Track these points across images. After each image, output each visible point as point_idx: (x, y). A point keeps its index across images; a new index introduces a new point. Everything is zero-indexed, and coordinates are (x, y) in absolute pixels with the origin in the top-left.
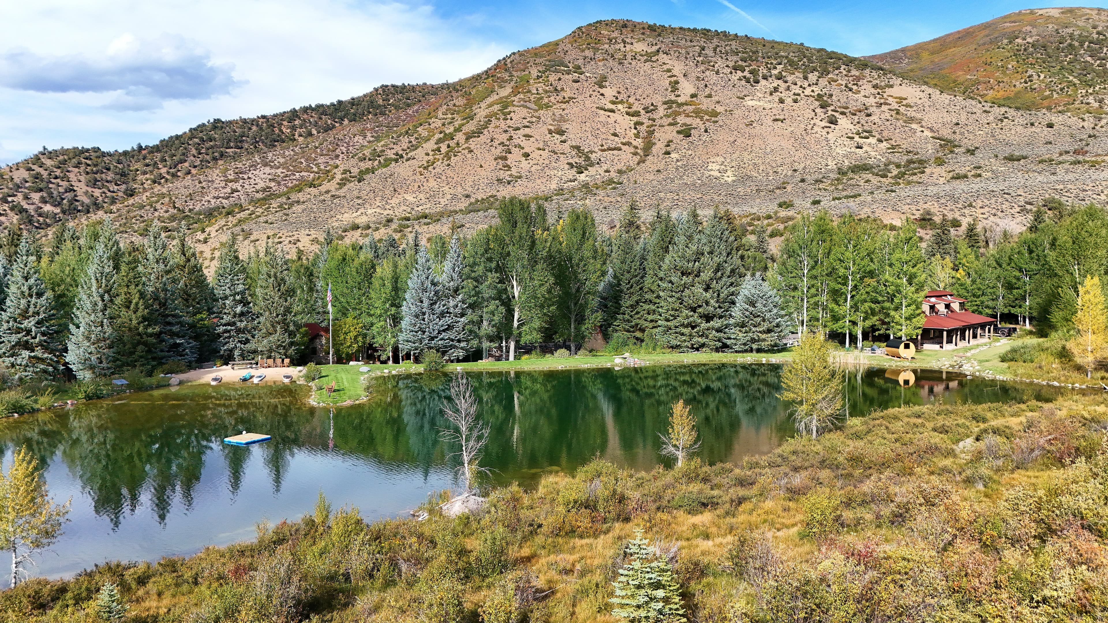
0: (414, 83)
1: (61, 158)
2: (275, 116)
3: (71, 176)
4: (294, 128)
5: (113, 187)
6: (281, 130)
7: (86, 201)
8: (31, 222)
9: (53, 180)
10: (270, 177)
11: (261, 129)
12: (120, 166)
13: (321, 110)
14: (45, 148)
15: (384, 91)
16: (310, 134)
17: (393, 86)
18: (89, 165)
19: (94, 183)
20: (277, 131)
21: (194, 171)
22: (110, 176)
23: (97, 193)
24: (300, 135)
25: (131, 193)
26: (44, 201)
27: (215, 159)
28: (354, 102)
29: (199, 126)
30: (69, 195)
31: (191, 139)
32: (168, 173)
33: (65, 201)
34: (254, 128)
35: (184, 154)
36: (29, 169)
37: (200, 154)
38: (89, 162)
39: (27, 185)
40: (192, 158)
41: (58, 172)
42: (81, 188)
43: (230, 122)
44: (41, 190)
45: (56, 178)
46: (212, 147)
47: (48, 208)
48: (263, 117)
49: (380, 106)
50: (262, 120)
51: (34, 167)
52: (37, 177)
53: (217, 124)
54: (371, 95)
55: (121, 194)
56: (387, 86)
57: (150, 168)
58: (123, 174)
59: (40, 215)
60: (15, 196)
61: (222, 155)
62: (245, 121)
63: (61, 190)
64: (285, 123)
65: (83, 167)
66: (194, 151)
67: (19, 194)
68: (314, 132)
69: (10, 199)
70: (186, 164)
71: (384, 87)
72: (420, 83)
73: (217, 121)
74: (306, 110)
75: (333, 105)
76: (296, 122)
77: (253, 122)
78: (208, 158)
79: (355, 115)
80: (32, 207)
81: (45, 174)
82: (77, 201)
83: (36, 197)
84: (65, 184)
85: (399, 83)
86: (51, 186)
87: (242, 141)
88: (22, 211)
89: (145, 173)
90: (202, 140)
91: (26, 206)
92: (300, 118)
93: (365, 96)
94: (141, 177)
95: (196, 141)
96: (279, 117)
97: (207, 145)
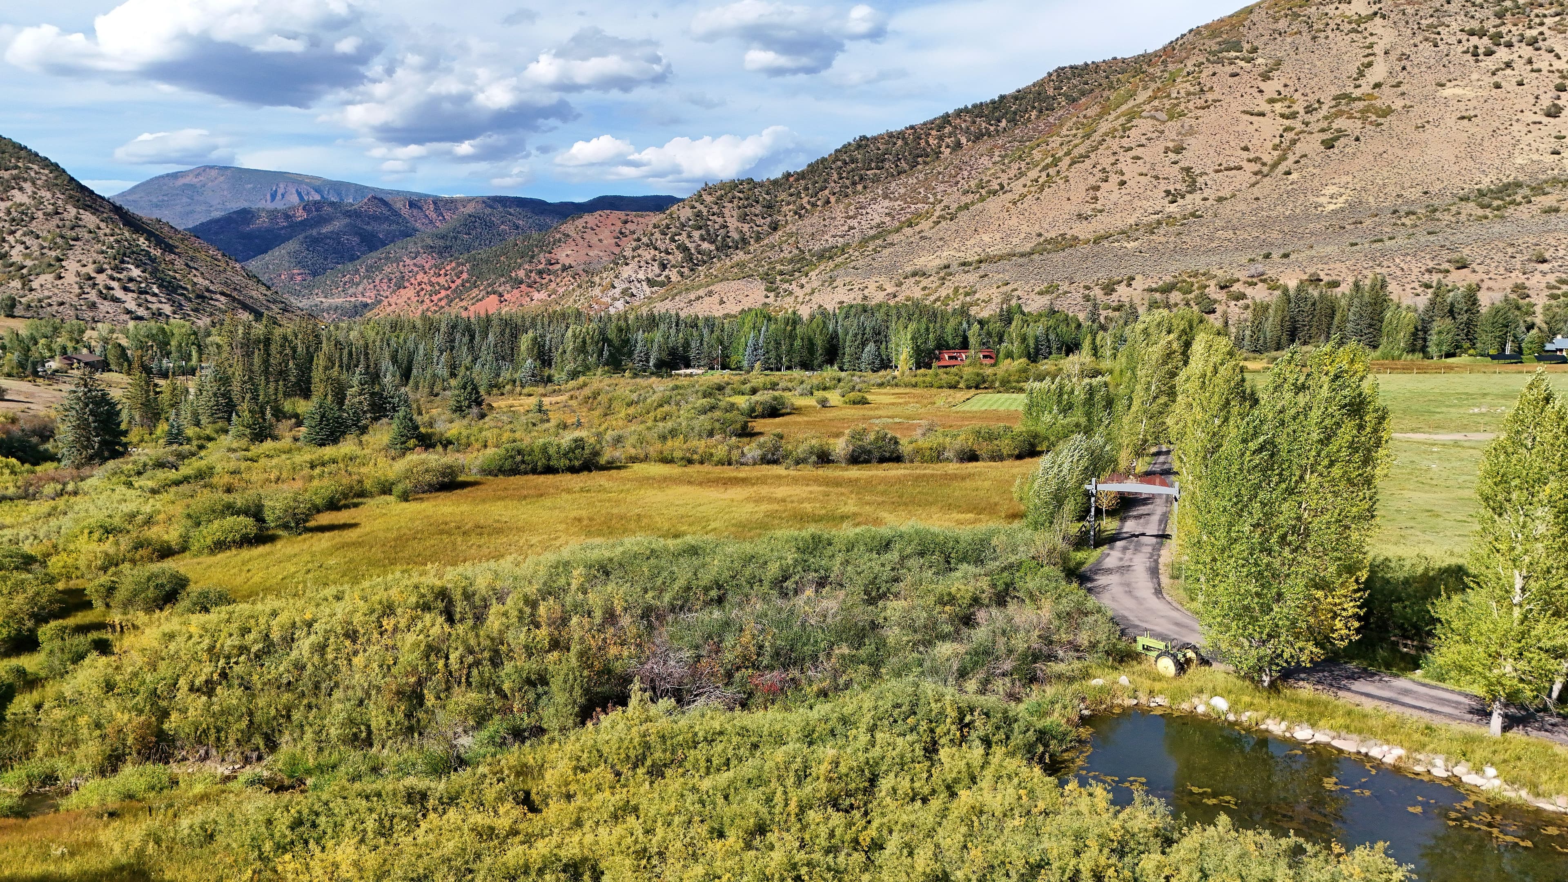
0: (1098, 59)
1: (719, 193)
2: (925, 124)
3: (726, 211)
4: (941, 138)
5: (759, 221)
6: (927, 142)
7: (736, 236)
8: (691, 259)
9: (711, 217)
11: (906, 144)
12: (768, 197)
13: (976, 112)
15: (1058, 76)
16: (958, 145)
17: (1071, 67)
18: (742, 198)
19: (743, 218)
20: (923, 143)
21: (833, 199)
22: (758, 209)
23: (746, 228)
24: (948, 146)
25: (775, 227)
26: (703, 239)
27: (854, 184)
28: (1019, 96)
29: (844, 146)
30: (722, 232)
31: (834, 161)
33: (719, 238)
34: (900, 142)
35: (825, 181)
36: (693, 207)
37: (841, 178)
38: (742, 195)
39: (690, 223)
40: (833, 184)
41: (716, 209)
42: (733, 223)
43: (875, 139)
44: (700, 228)
45: (714, 214)
46: (853, 170)
47: (705, 246)
48: (912, 127)
49: (1048, 97)
50: (909, 132)
51: (697, 205)
52: (699, 214)
53: (863, 143)
54: (1041, 84)
55: (766, 228)
56: (1063, 69)
57: (793, 198)
58: (770, 207)
59: (699, 253)
60: (680, 234)
61: (861, 179)
62: (891, 135)
63: (717, 226)
64: (934, 132)
65: (736, 202)
66: (835, 176)
67: (684, 233)
68: (964, 140)
69: (676, 238)
70: (827, 192)
71: (1060, 70)
72: (1108, 57)
73: (863, 138)
74: (959, 113)
75: (993, 102)
76: (946, 130)
77: (901, 135)
78: (848, 182)
79: (1015, 113)
80: (693, 245)
81: (705, 211)
82: (729, 237)
83: (696, 234)
84: (720, 220)
85: (1080, 63)
86: (709, 223)
87: (883, 161)
88: (685, 249)
89: (788, 204)
90: (845, 162)
91: (689, 245)
92: (951, 125)
93: (1034, 85)
94: (785, 209)
95: (839, 163)
96: (928, 126)
97: (849, 168)
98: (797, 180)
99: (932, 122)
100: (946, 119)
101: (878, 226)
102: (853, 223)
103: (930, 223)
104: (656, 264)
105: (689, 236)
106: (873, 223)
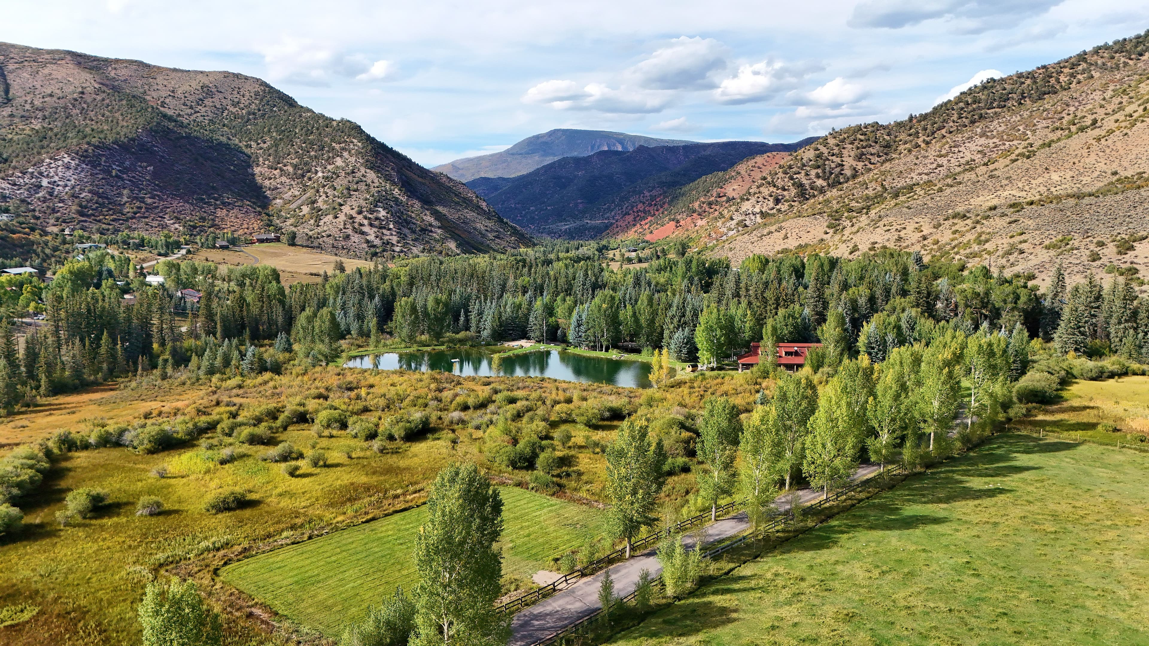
1: (843, 136)
2: (1058, 63)
3: (845, 152)
4: (1072, 76)
5: (874, 159)
6: (1058, 81)
7: (849, 173)
8: (803, 194)
9: (830, 158)
10: (980, 149)
11: (1035, 82)
12: (888, 138)
13: (1116, 48)
14: (833, 129)
18: (862, 141)
19: (859, 158)
20: (1053, 81)
22: (876, 149)
23: (860, 165)
26: (818, 176)
27: (973, 122)
29: (970, 89)
30: (838, 170)
31: (957, 104)
32: (924, 140)
33: (833, 176)
34: (1028, 82)
35: (944, 120)
37: (960, 118)
38: (862, 137)
39: (811, 163)
40: (951, 124)
41: (836, 150)
42: (849, 162)
43: (1003, 80)
44: (818, 167)
45: (833, 155)
46: (974, 110)
47: (820, 182)
48: (1044, 67)
50: (1041, 71)
51: (820, 146)
52: (819, 156)
53: (989, 84)
57: (911, 138)
58: (888, 146)
59: (812, 189)
60: (799, 173)
61: (981, 117)
62: (1020, 76)
63: (833, 165)
65: (856, 143)
66: (955, 117)
67: (803, 172)
69: (795, 177)
70: (944, 131)
73: (991, 80)
74: (1097, 51)
75: (1138, 37)
76: (1080, 68)
77: (1031, 75)
78: (967, 121)
80: (809, 182)
81: (826, 153)
82: (842, 174)
83: (813, 172)
84: (838, 160)
86: (827, 162)
87: (1007, 99)
88: (800, 185)
89: (905, 143)
90: (967, 104)
91: (804, 182)
92: (1086, 62)
94: (902, 147)
95: (961, 105)
96: (1060, 66)
97: (970, 108)
98: (919, 121)
99: (1067, 61)
100: (1082, 57)
101: (968, 163)
102: (943, 161)
103: (1007, 161)
104: (771, 199)
105: (807, 175)
106: (963, 161)
